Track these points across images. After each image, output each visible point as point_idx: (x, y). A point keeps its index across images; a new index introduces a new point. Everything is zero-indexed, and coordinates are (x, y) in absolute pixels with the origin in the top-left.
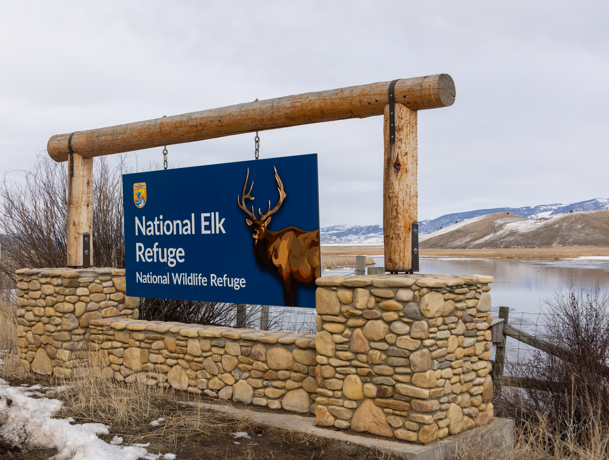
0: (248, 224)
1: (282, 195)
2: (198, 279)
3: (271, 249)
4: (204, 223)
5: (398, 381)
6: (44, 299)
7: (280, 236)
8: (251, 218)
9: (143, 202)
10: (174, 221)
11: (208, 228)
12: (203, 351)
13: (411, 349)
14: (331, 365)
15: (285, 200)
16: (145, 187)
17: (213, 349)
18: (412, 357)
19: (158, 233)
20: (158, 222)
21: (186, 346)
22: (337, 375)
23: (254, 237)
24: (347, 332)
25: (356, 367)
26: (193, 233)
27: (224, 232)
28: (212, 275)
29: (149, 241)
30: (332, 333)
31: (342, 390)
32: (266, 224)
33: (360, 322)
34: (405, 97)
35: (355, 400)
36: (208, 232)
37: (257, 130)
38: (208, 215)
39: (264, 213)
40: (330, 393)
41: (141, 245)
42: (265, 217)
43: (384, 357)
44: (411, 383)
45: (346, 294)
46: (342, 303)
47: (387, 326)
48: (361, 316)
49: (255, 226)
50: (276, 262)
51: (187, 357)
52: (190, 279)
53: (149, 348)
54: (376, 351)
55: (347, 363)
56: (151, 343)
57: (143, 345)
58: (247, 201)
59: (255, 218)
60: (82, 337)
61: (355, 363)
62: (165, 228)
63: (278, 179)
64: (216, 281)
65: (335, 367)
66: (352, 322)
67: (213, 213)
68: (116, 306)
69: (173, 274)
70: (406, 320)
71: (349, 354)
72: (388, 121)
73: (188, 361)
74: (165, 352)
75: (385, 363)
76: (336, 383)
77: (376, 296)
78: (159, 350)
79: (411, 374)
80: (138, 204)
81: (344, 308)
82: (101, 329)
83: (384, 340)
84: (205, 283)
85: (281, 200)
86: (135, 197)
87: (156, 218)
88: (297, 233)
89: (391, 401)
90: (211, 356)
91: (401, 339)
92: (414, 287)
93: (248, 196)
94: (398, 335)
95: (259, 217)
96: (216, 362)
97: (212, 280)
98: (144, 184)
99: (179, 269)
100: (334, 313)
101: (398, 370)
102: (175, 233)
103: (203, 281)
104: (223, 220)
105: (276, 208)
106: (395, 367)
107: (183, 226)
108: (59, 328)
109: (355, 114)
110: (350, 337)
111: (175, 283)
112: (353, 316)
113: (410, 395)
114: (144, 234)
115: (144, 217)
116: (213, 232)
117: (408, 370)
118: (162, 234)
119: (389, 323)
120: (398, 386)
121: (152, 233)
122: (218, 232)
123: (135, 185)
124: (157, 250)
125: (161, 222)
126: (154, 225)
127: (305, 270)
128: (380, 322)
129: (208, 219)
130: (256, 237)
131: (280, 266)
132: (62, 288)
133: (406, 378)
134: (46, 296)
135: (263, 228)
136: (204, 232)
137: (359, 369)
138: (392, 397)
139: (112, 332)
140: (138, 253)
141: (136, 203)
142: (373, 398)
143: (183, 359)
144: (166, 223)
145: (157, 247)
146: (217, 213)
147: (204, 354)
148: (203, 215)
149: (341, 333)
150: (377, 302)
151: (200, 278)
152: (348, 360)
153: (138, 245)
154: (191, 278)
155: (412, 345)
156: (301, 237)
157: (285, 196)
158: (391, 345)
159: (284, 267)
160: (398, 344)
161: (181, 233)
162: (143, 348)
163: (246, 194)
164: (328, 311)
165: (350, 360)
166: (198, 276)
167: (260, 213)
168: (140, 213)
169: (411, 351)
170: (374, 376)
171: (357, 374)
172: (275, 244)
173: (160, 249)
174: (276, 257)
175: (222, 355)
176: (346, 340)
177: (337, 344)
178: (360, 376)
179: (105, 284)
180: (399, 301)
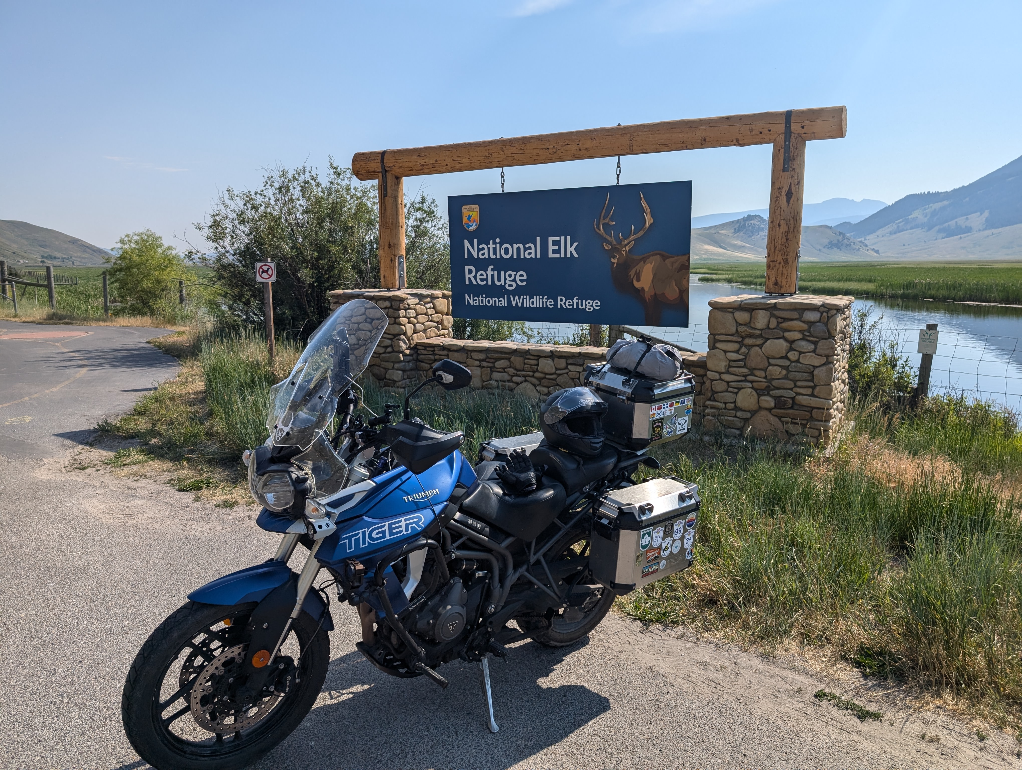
0: (606, 248)
1: (649, 220)
2: (543, 302)
3: (632, 273)
4: (551, 247)
5: (798, 394)
6: (371, 323)
7: (644, 260)
8: (610, 243)
9: (474, 224)
10: (514, 245)
11: (557, 251)
12: (557, 369)
13: (816, 364)
14: (723, 380)
15: (651, 225)
16: (478, 210)
17: (569, 367)
18: (816, 372)
19: (493, 257)
20: (494, 246)
21: (538, 365)
22: (730, 389)
23: (613, 260)
24: (744, 350)
25: (752, 382)
26: (538, 256)
27: (576, 255)
28: (559, 298)
29: (481, 265)
30: (725, 352)
31: (735, 402)
32: (627, 248)
33: (759, 341)
34: (803, 127)
35: (749, 411)
36: (557, 256)
37: (619, 155)
38: (557, 239)
39: (626, 237)
40: (722, 406)
41: (473, 268)
42: (626, 242)
43: (784, 372)
44: (812, 395)
45: (743, 317)
46: (738, 324)
47: (789, 345)
48: (761, 336)
49: (615, 250)
50: (637, 285)
51: (537, 375)
52: (533, 302)
53: (491, 368)
54: (775, 368)
55: (743, 378)
56: (494, 363)
57: (484, 364)
58: (606, 226)
59: (615, 243)
60: (411, 358)
61: (750, 378)
62: (502, 251)
63: (644, 204)
64: (562, 302)
65: (728, 382)
66: (748, 341)
67: (563, 238)
68: (435, 327)
69: (511, 297)
70: (812, 339)
71: (744, 370)
72: (782, 151)
73: (539, 379)
74: (511, 371)
75: (786, 378)
76: (729, 397)
77: (777, 317)
78: (504, 369)
79: (813, 388)
80: (468, 227)
81: (741, 329)
82: (432, 349)
83: (786, 357)
84: (551, 305)
85: (647, 225)
86: (465, 220)
87: (491, 242)
88: (664, 258)
89: (791, 411)
90: (567, 373)
91: (806, 356)
92: (822, 309)
93: (607, 221)
94: (801, 353)
95: (620, 242)
96: (573, 379)
97: (559, 302)
98: (477, 206)
99: (519, 291)
100: (730, 333)
101: (799, 383)
102: (515, 256)
103: (548, 303)
104: (576, 244)
105: (641, 233)
106: (795, 381)
107: (525, 249)
108: (389, 349)
109: (741, 143)
110: (746, 355)
111: (514, 305)
112: (751, 336)
113: (813, 405)
114: (476, 257)
115: (475, 241)
116: (563, 256)
117: (811, 384)
118: (498, 257)
119: (791, 342)
120: (800, 397)
121: (486, 256)
122: (568, 256)
123: (464, 207)
124: (492, 273)
125: (498, 246)
126: (489, 249)
127: (672, 293)
128: (781, 341)
129: (558, 243)
130: (615, 261)
131: (643, 288)
132: (391, 310)
133: (809, 391)
134: (373, 320)
135: (624, 253)
136: (551, 255)
137: (754, 384)
138: (792, 408)
139: (445, 352)
140: (467, 276)
141: (465, 226)
142: (770, 410)
143: (533, 376)
144: (503, 247)
145: (492, 270)
146: (568, 238)
147: (558, 372)
148: (551, 239)
149: (737, 352)
150: (778, 323)
151: (545, 300)
152: (743, 376)
153: (467, 268)
154: (535, 300)
155: (817, 361)
156: (668, 261)
157: (652, 221)
158: (792, 362)
159: (646, 289)
160: (801, 360)
161: (522, 256)
162: (483, 367)
163: (605, 218)
164: (723, 331)
165: (745, 376)
166: (542, 299)
167: (621, 238)
168: (471, 236)
169: (815, 367)
170: (772, 390)
171: (752, 388)
172: (638, 267)
173: (496, 273)
174: (638, 280)
175: (580, 372)
176: (742, 357)
177: (730, 361)
178: (756, 390)
179: (428, 306)
180: (804, 322)
